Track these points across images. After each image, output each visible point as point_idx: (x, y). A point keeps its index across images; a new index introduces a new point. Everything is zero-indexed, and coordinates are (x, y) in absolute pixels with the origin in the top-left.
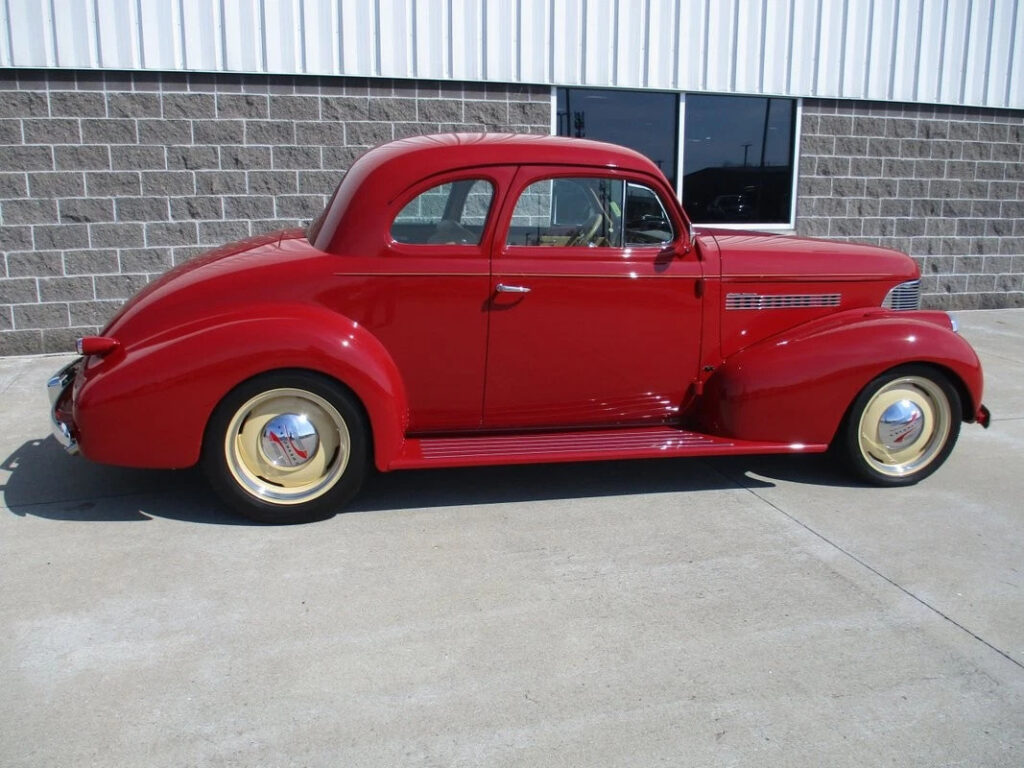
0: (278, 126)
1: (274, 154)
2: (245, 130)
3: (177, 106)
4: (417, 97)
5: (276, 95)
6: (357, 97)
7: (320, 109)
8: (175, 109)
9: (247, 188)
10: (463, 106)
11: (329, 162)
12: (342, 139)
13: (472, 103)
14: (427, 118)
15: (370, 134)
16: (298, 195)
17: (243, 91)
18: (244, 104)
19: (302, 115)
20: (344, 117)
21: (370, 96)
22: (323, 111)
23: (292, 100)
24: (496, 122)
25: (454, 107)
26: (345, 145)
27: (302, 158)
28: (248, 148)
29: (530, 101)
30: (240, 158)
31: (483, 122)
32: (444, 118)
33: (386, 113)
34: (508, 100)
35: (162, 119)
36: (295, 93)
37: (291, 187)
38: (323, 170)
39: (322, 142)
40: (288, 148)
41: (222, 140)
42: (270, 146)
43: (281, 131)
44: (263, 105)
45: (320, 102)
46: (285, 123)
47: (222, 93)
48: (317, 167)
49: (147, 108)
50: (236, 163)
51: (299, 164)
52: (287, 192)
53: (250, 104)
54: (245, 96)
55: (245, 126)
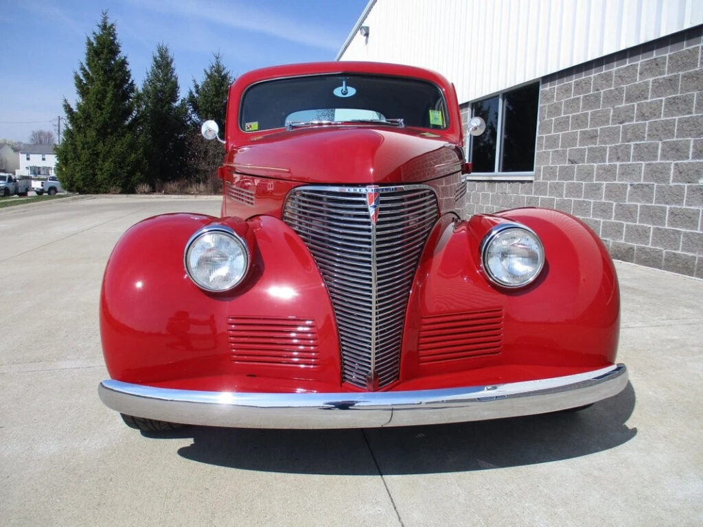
0: (670, 80)
1: (666, 105)
2: (650, 87)
3: (620, 77)
5: (672, 53)
7: (699, 57)
8: (619, 79)
9: (646, 136)
16: (675, 139)
17: (655, 55)
18: (654, 66)
19: (685, 66)
23: (681, 54)
27: (682, 106)
28: (651, 103)
30: (644, 110)
35: (613, 88)
37: (671, 133)
38: (694, 115)
39: (696, 88)
40: (674, 98)
41: (638, 98)
42: (663, 98)
43: (672, 82)
44: (664, 63)
45: (700, 51)
46: (675, 76)
47: (643, 60)
48: (691, 113)
49: (608, 82)
50: (642, 116)
51: (680, 112)
52: (668, 137)
53: (657, 65)
54: (655, 59)
55: (651, 84)
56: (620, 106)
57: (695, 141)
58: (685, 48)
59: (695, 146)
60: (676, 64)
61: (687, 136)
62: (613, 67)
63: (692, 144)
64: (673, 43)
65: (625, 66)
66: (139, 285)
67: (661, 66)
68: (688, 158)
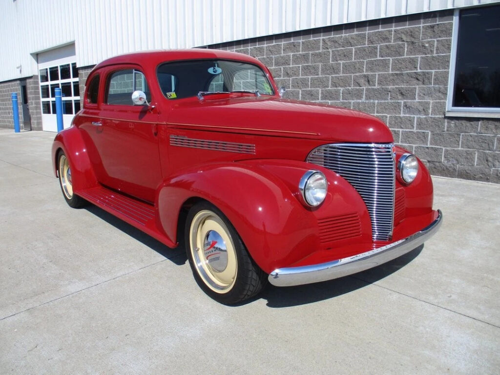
0: (304, 55)
1: (302, 69)
2: (291, 58)
3: (270, 50)
4: (368, 31)
5: (304, 40)
6: (337, 36)
7: (321, 45)
8: (269, 52)
9: (291, 86)
10: (393, 33)
11: (323, 71)
12: (329, 59)
13: (398, 30)
14: (372, 43)
15: (342, 55)
16: (309, 89)
17: (292, 40)
19: (313, 49)
20: (331, 47)
21: (344, 34)
22: (322, 46)
23: (309, 42)
24: (413, 40)
25: (387, 34)
26: (331, 62)
27: (313, 71)
28: (292, 67)
29: (438, 23)
30: (289, 72)
31: (404, 41)
32: (381, 41)
33: (350, 43)
34: (422, 24)
35: (265, 57)
36: (312, 38)
37: (307, 85)
38: (320, 76)
39: (321, 61)
40: (307, 66)
41: (283, 64)
42: (301, 66)
43: (305, 57)
44: (299, 46)
45: (321, 41)
46: (307, 54)
47: (285, 43)
48: (318, 75)
49: (261, 53)
50: (288, 75)
51: (311, 73)
52: (305, 88)
53: (294, 46)
54: (293, 42)
55: (291, 57)
56: (272, 68)
57: (322, 90)
58: (312, 39)
59: (322, 93)
60: (306, 47)
61: (316, 87)
62: (264, 44)
63: (320, 92)
64: (304, 35)
65: (273, 44)
66: (260, 209)
67: (298, 47)
68: (319, 99)
